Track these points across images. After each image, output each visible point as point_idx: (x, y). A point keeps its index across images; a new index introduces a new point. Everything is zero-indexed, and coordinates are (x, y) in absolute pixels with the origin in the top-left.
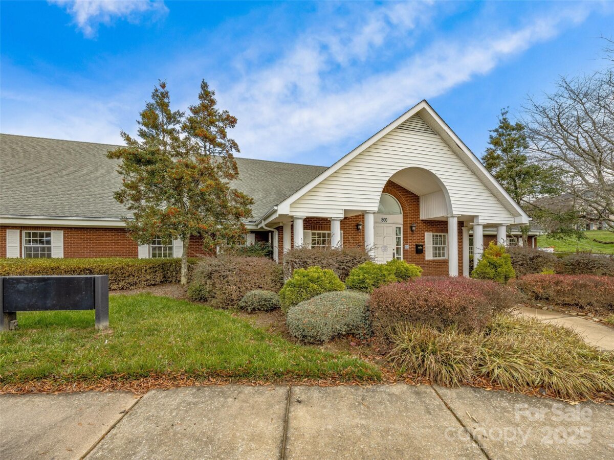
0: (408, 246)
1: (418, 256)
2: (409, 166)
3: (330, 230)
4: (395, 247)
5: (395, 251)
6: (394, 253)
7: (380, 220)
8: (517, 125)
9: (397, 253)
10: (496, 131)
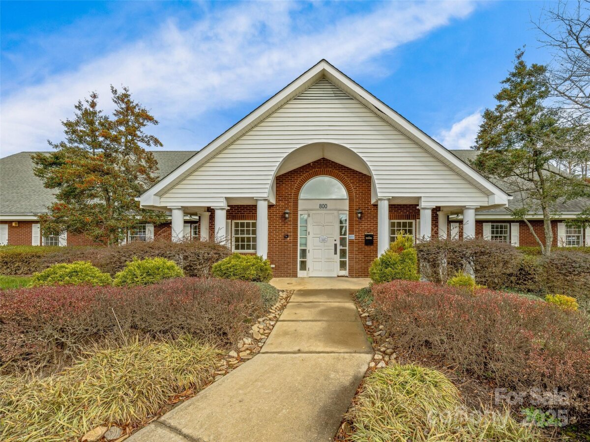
0: (353, 236)
1: (367, 248)
2: (310, 142)
3: (256, 219)
4: (337, 237)
5: (338, 242)
6: (336, 245)
7: (318, 207)
8: (534, 66)
9: (341, 244)
10: (508, 80)
